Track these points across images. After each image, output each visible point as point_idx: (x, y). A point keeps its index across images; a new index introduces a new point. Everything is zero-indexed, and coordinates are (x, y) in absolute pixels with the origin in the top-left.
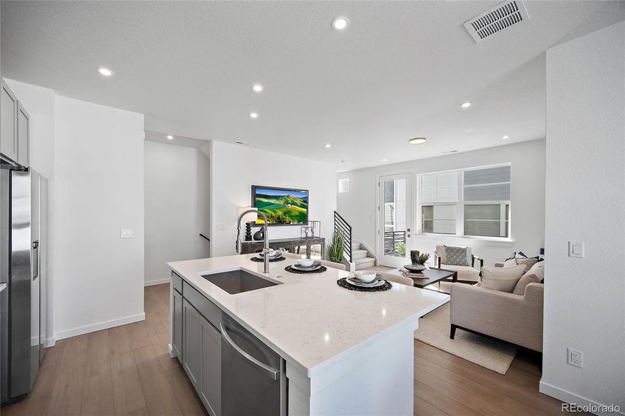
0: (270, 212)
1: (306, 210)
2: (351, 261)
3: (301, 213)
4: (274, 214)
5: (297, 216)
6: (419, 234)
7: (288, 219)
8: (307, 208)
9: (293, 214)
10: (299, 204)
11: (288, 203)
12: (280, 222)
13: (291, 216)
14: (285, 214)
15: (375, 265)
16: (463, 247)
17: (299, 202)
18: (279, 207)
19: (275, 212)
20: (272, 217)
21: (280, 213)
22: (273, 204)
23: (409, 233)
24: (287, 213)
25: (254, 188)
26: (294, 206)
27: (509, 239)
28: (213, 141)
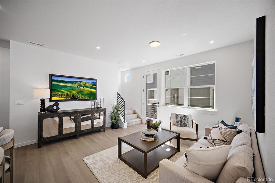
0: (66, 92)
1: (95, 90)
2: (124, 122)
3: (91, 92)
4: (68, 93)
5: (87, 94)
6: (164, 106)
7: (80, 96)
8: (96, 89)
9: (85, 93)
10: (89, 87)
11: (81, 86)
12: (74, 98)
13: (83, 94)
14: (78, 93)
15: (141, 123)
16: (186, 114)
17: (89, 85)
18: (74, 89)
19: (70, 92)
20: (67, 95)
21: (74, 92)
22: (69, 87)
23: (158, 105)
24: (80, 92)
25: (51, 76)
26: (85, 88)
27: (214, 110)
28: (11, 41)
